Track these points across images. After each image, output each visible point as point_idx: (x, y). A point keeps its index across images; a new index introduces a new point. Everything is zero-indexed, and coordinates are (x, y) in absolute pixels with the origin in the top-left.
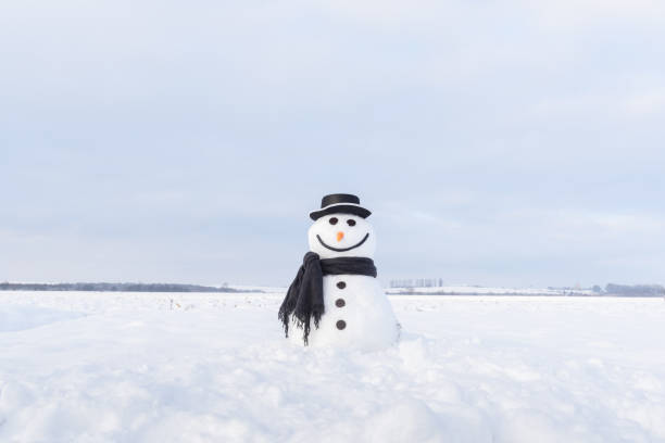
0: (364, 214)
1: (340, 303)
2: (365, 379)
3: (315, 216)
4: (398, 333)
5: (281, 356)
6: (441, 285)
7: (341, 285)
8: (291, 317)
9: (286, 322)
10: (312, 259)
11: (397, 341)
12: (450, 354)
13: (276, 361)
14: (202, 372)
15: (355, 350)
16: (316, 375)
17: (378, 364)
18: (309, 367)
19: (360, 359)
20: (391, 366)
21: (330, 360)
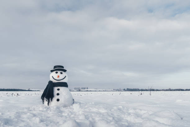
0: (65, 71)
1: (58, 94)
2: (63, 114)
3: (52, 71)
4: (73, 102)
5: (41, 109)
6: (87, 89)
7: (58, 90)
8: (44, 98)
9: (43, 100)
10: (50, 82)
11: (73, 104)
12: (86, 107)
13: (40, 111)
14: (17, 114)
15: (62, 107)
16: (50, 114)
17: (67, 110)
18: (49, 112)
19: (62, 109)
20: (71, 110)
21: (54, 110)
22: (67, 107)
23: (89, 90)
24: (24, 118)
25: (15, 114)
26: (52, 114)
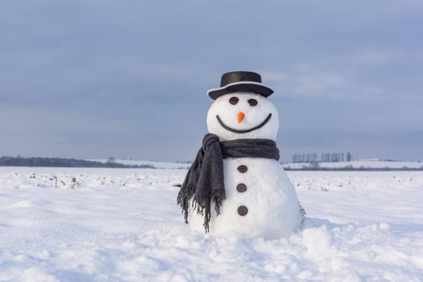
0: (266, 92)
1: (242, 188)
2: (268, 268)
3: (215, 95)
5: (182, 242)
6: (349, 160)
7: (243, 169)
8: (191, 202)
9: (185, 206)
10: (211, 140)
12: (355, 241)
13: (179, 249)
14: (104, 259)
15: (257, 237)
16: (219, 262)
17: (282, 251)
18: (212, 255)
19: (262, 247)
20: (294, 253)
21: (232, 248)
22: (278, 238)
23: (356, 164)
24: (127, 274)
25: (95, 258)
26: (226, 263)
